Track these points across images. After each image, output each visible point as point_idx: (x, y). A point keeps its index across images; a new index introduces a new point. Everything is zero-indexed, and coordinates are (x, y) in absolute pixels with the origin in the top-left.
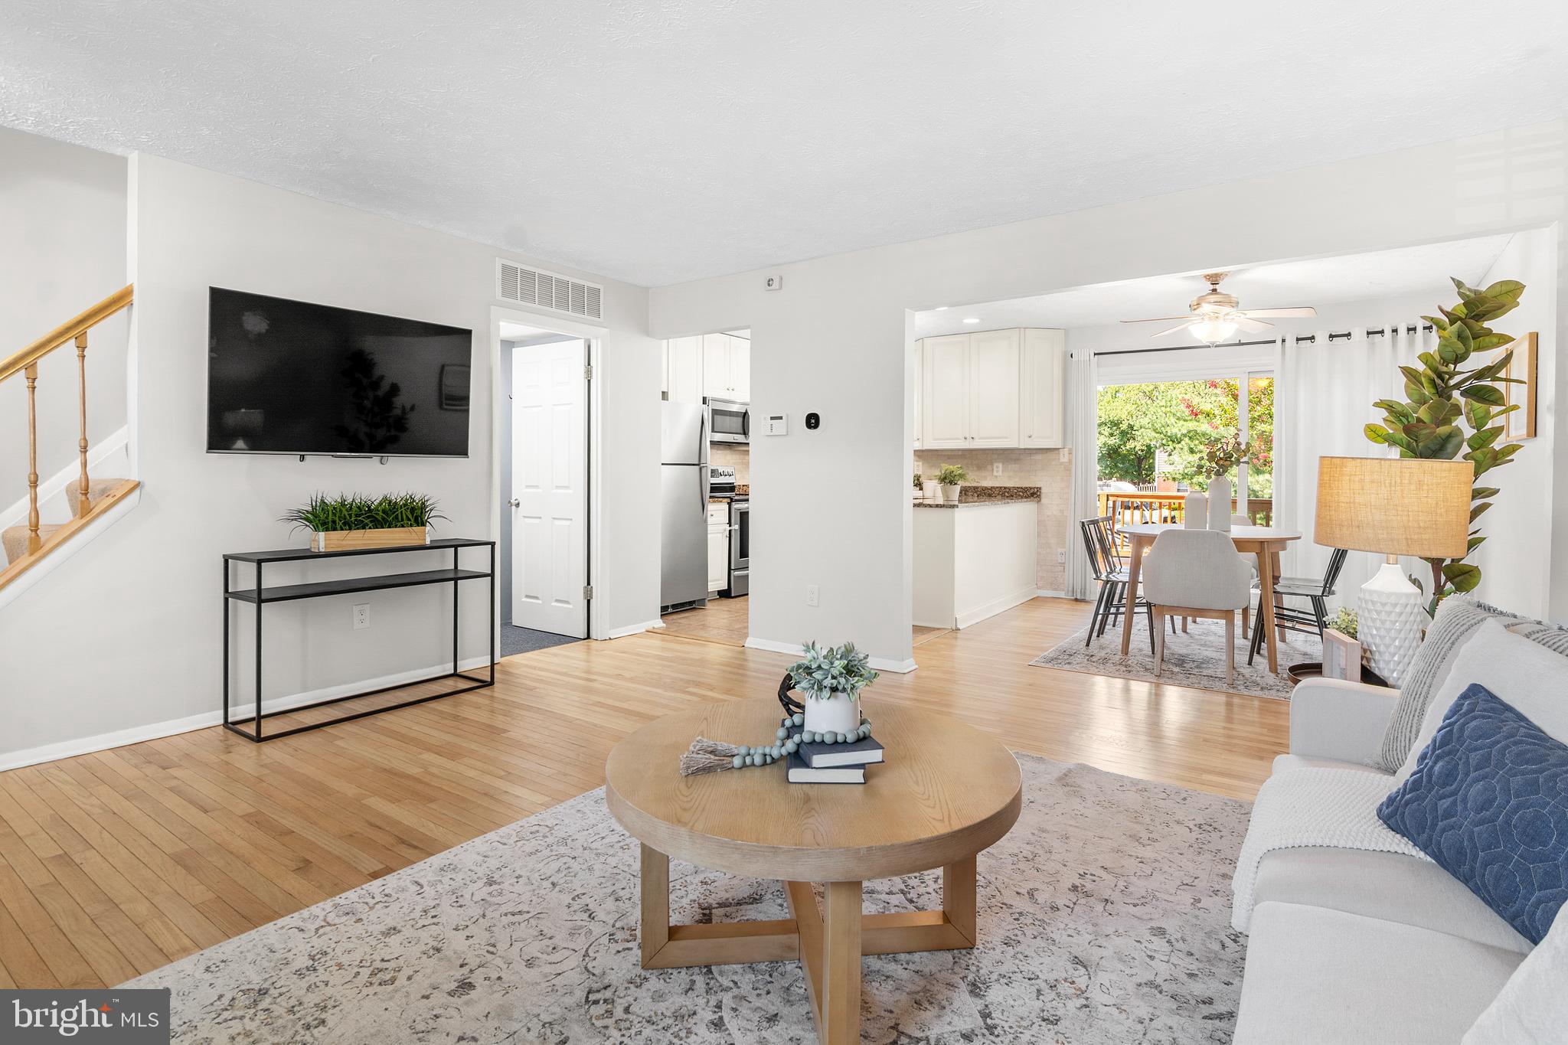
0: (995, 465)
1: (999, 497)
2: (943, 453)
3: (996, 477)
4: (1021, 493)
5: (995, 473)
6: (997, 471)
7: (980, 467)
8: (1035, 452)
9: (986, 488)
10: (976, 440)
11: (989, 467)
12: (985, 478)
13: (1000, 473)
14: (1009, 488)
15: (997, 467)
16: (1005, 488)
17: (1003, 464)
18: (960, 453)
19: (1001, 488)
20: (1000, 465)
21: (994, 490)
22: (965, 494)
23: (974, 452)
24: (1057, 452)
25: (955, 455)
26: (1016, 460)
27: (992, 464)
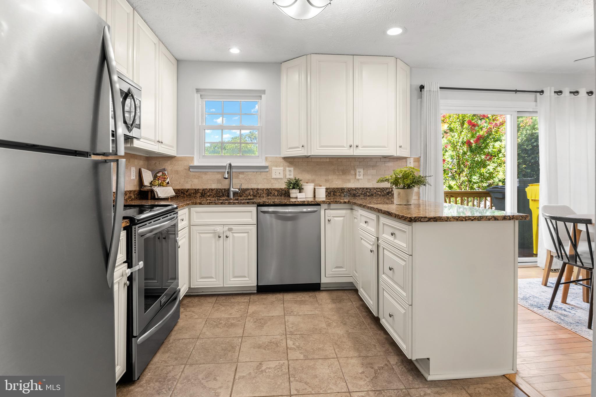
0: (358, 170)
1: (362, 197)
2: (313, 160)
3: (358, 180)
4: (379, 193)
5: (358, 177)
6: (360, 175)
7: (345, 172)
8: (388, 160)
9: (351, 189)
10: (360, 148)
11: (352, 172)
12: (349, 181)
13: (362, 177)
14: (370, 189)
15: (359, 172)
16: (367, 189)
17: (363, 170)
18: (328, 160)
19: (363, 188)
20: (362, 170)
21: (357, 190)
22: (334, 195)
23: (339, 160)
24: (404, 160)
25: (323, 162)
26: (374, 167)
27: (355, 170)
